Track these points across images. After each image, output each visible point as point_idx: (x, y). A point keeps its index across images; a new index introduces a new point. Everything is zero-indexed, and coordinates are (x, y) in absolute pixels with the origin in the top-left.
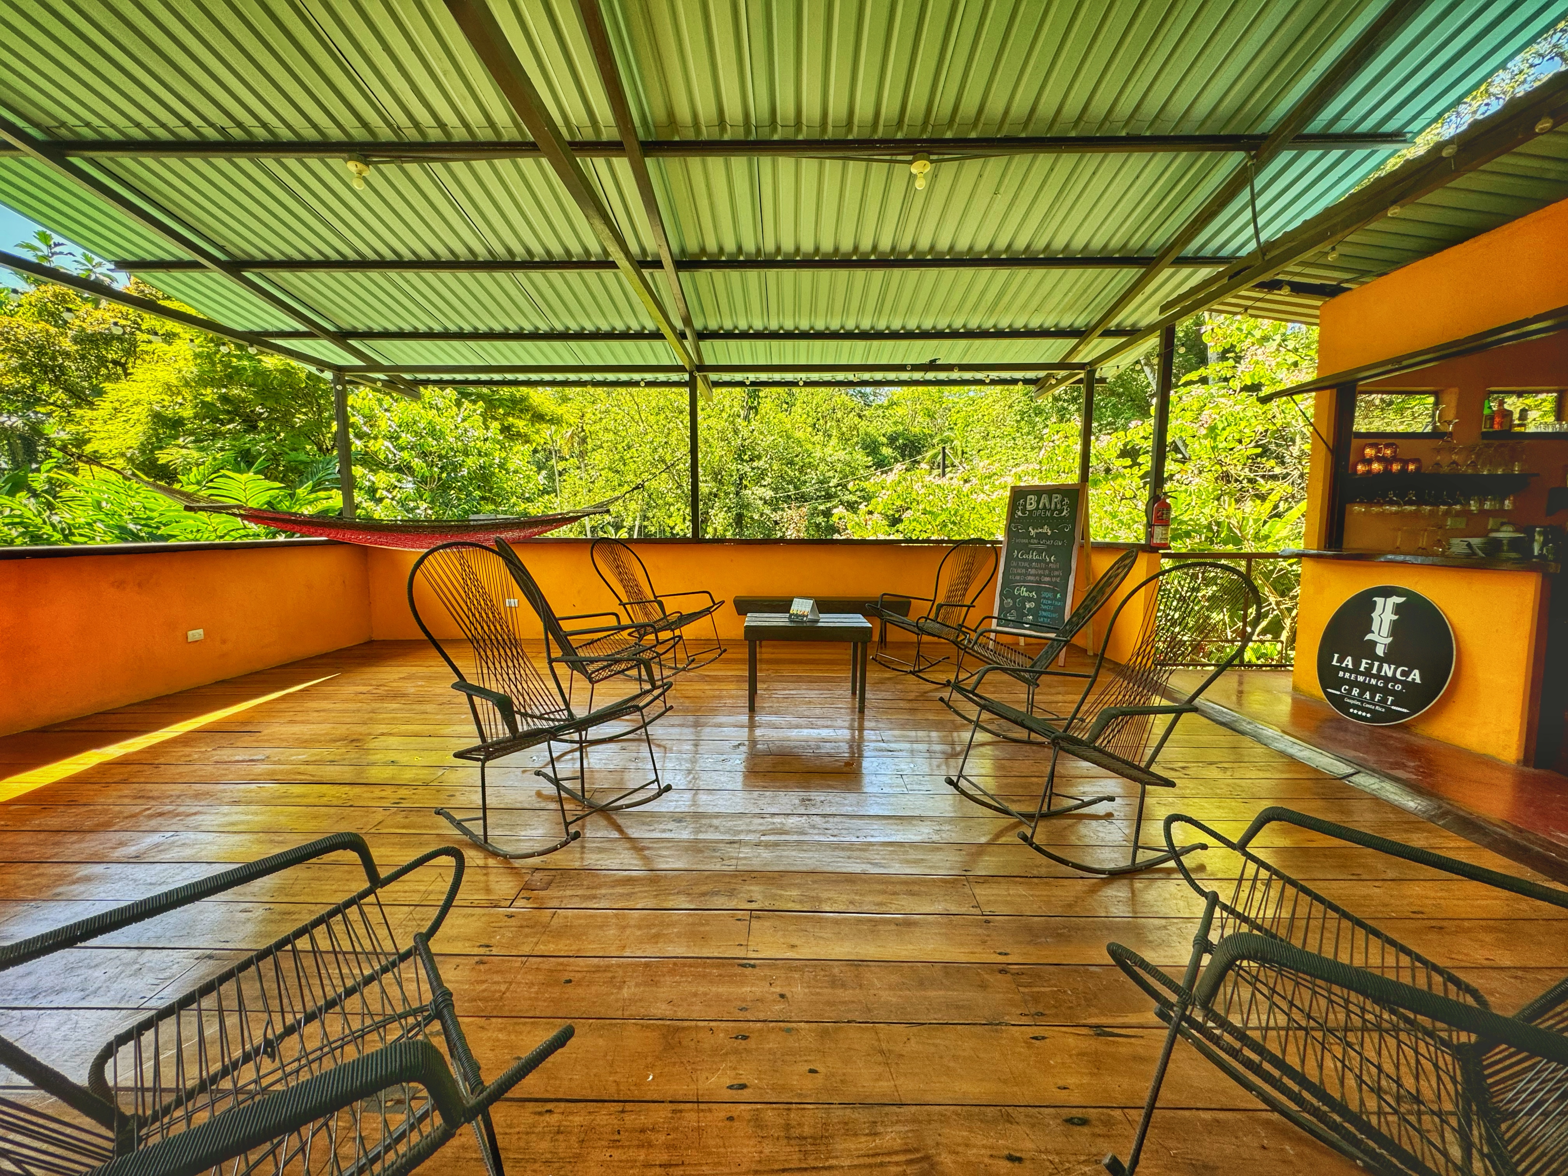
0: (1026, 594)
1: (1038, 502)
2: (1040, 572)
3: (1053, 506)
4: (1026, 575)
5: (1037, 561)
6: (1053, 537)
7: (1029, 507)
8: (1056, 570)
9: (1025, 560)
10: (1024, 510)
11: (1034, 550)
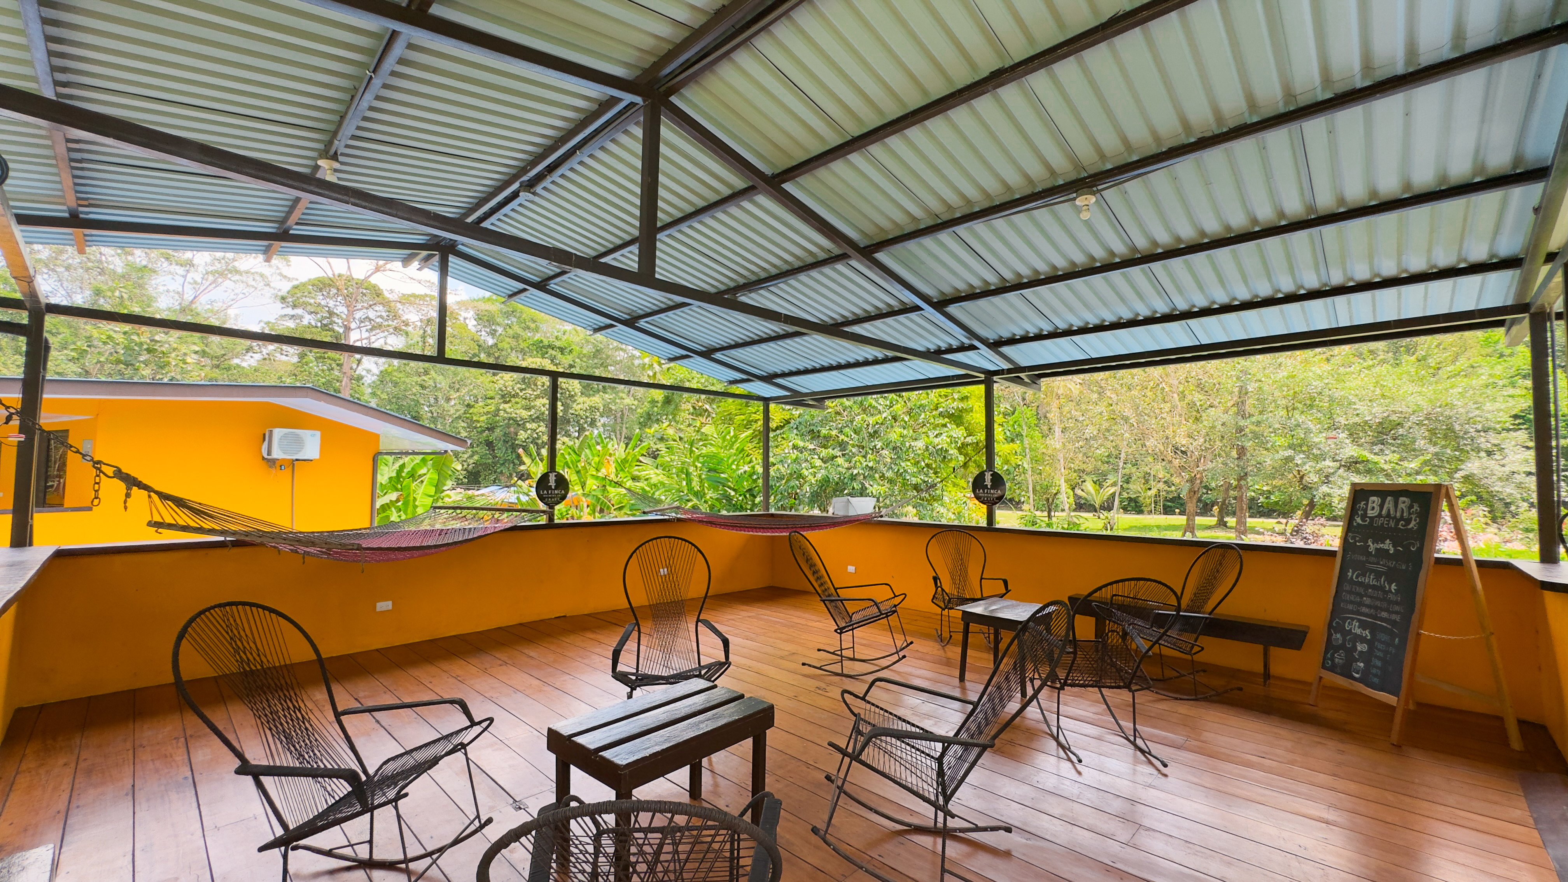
0: (1358, 631)
1: (1382, 506)
2: (1378, 603)
3: (1398, 515)
4: (1361, 604)
5: (1374, 587)
6: (1396, 556)
7: (1371, 513)
8: (1397, 603)
9: (1361, 584)
10: (1364, 516)
11: (1372, 571)
